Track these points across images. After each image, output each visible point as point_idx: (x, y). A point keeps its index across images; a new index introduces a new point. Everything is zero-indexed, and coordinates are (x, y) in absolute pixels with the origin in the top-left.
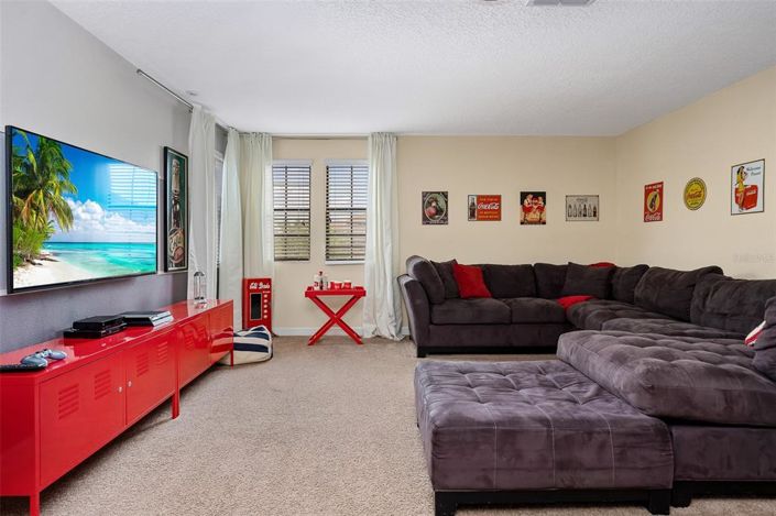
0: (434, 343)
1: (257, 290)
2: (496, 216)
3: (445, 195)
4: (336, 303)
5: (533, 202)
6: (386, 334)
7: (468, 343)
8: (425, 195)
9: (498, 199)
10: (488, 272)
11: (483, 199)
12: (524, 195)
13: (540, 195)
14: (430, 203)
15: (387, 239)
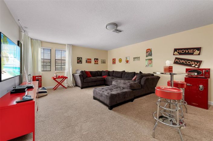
0: (84, 86)
1: (38, 79)
2: (90, 62)
3: (82, 58)
4: (59, 80)
5: (96, 60)
6: (71, 86)
7: (90, 85)
8: (78, 58)
9: (91, 59)
10: (91, 72)
11: (88, 59)
12: (95, 59)
13: (97, 59)
14: (79, 60)
15: (71, 66)
